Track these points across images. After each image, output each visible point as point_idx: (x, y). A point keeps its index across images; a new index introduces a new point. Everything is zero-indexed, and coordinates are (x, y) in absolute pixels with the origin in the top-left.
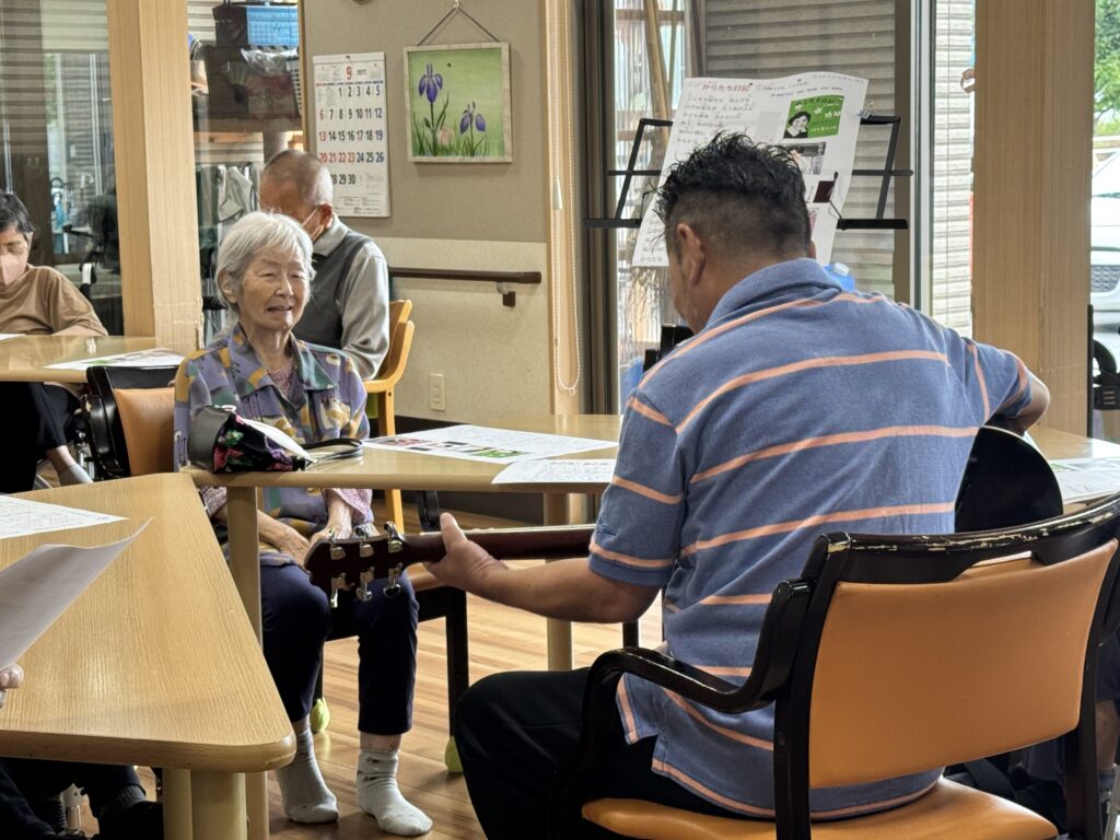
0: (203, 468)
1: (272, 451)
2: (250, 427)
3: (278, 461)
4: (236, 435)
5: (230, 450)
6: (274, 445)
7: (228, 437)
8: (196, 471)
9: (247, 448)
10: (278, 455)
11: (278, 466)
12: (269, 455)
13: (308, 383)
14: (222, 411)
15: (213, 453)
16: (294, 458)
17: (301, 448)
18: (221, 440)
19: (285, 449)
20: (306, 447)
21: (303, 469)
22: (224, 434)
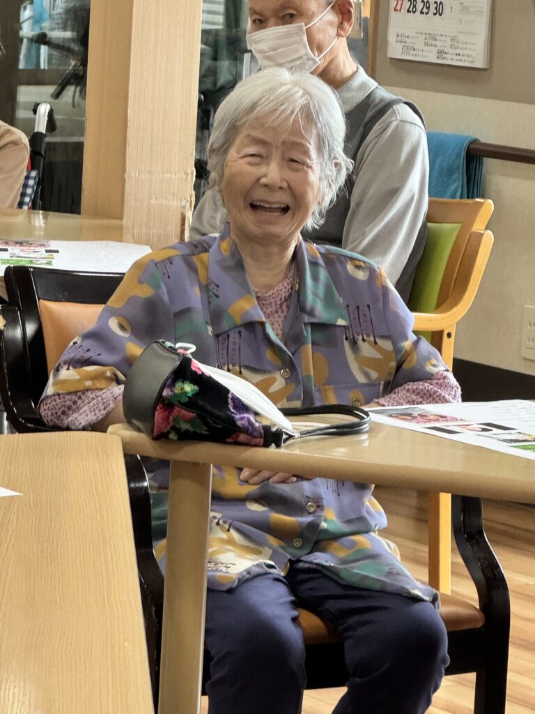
0: (139, 430)
1: (237, 416)
2: (210, 378)
3: (244, 430)
4: (189, 388)
5: (177, 408)
6: (242, 407)
7: (177, 390)
8: (130, 434)
9: (202, 409)
10: (245, 422)
11: (242, 437)
12: (232, 421)
13: (311, 313)
14: (173, 350)
15: (155, 409)
16: (267, 429)
17: (280, 414)
18: (165, 393)
19: (256, 414)
20: (288, 413)
21: (278, 446)
22: (172, 385)
